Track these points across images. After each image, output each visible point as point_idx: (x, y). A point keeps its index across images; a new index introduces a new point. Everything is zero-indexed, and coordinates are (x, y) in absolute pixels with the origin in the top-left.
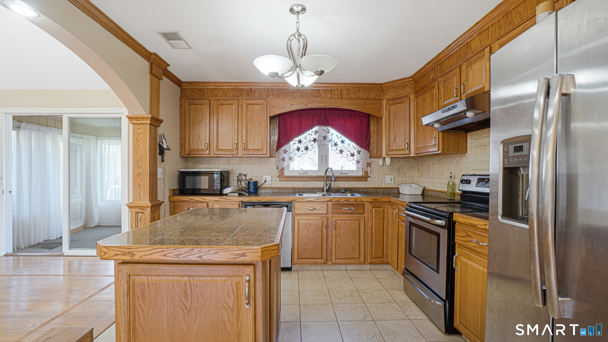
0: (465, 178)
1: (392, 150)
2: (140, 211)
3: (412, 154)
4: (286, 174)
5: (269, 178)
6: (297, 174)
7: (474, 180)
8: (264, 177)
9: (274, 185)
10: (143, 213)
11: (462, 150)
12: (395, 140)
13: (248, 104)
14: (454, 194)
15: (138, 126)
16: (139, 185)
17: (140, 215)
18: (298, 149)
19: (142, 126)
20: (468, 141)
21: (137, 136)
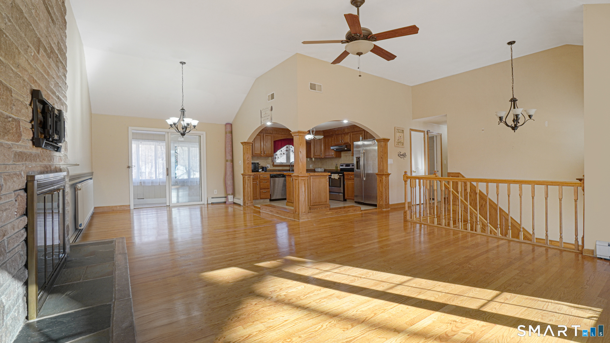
0: (342, 165)
1: (316, 155)
2: (249, 176)
3: (323, 157)
4: (275, 164)
5: (269, 166)
6: (279, 164)
7: (344, 165)
8: (267, 165)
9: (271, 169)
10: (250, 177)
11: (340, 156)
12: (317, 152)
13: (266, 136)
14: (337, 170)
15: (247, 146)
16: (248, 167)
17: (249, 178)
18: (281, 154)
19: (249, 146)
20: (342, 154)
21: (247, 149)
